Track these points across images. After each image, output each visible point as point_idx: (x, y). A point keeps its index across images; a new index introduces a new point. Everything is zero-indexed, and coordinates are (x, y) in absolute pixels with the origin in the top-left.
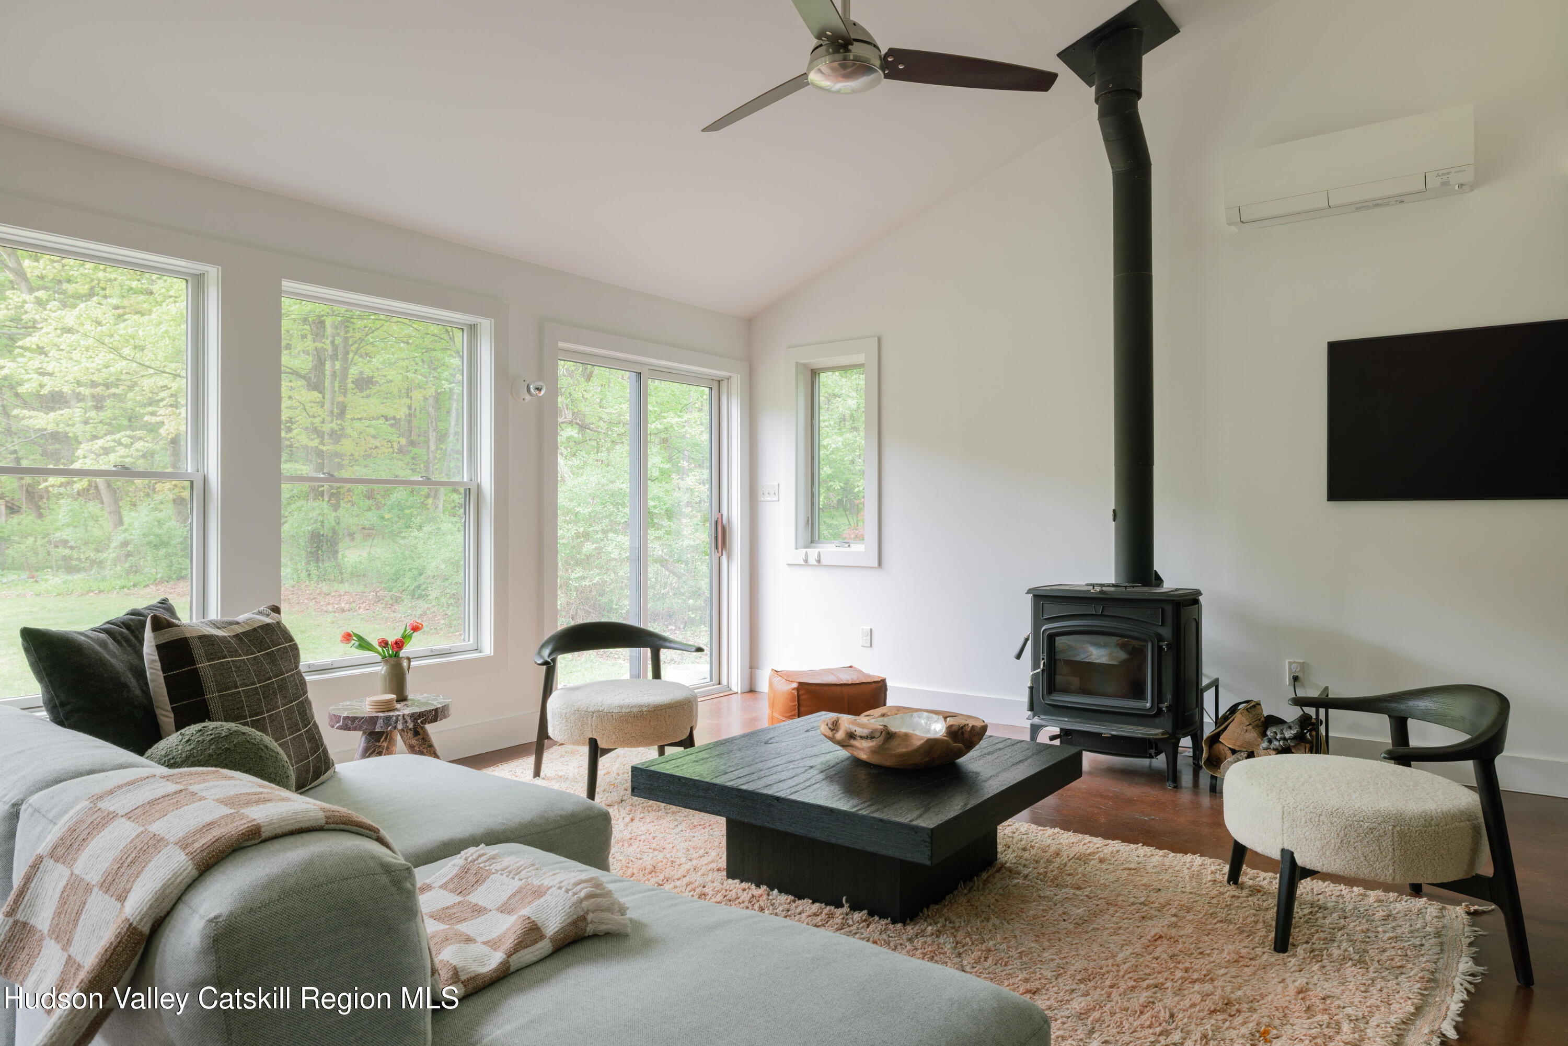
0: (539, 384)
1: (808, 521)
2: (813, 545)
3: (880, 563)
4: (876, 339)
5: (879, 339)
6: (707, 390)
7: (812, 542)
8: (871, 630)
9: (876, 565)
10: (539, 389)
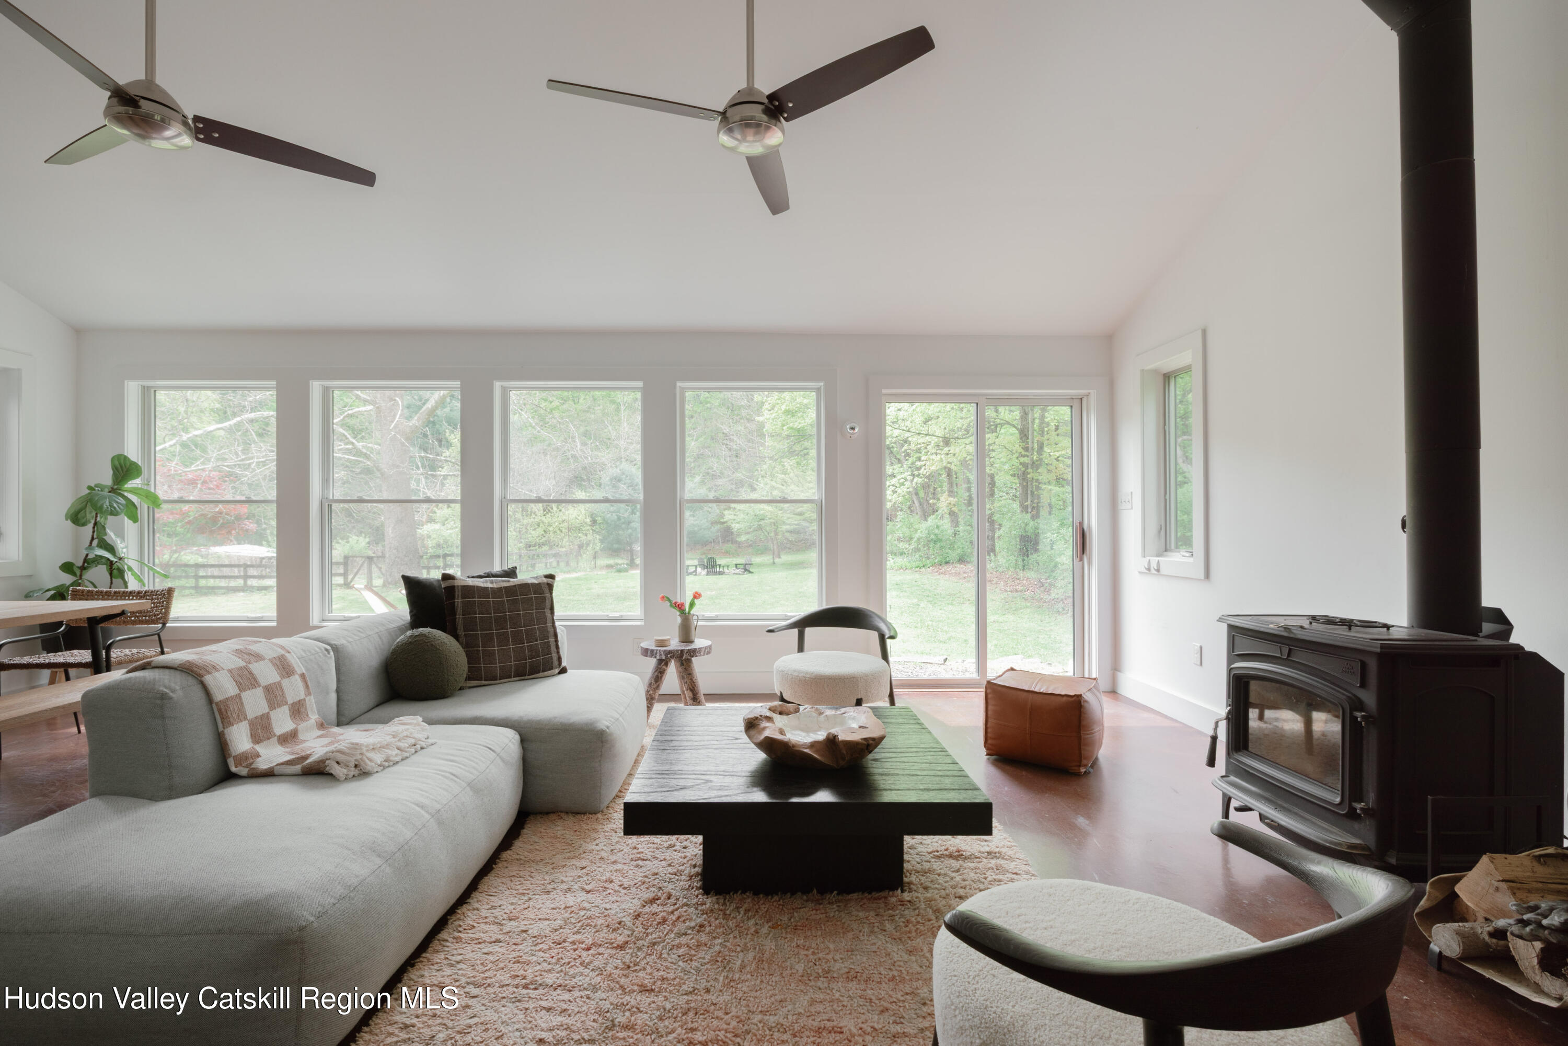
0: (853, 425)
1: (1161, 529)
2: (1165, 553)
3: (1207, 575)
4: (1200, 333)
5: (1204, 332)
6: (1068, 410)
7: (1166, 550)
8: (1201, 648)
9: (1202, 576)
10: (853, 429)
